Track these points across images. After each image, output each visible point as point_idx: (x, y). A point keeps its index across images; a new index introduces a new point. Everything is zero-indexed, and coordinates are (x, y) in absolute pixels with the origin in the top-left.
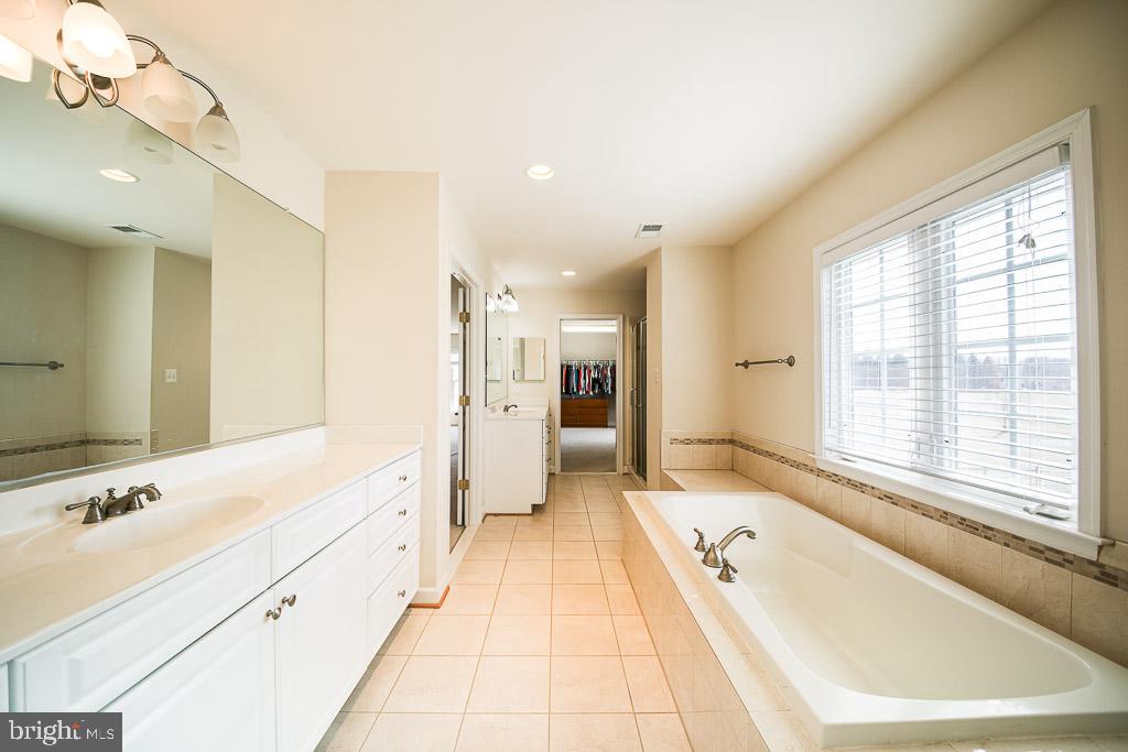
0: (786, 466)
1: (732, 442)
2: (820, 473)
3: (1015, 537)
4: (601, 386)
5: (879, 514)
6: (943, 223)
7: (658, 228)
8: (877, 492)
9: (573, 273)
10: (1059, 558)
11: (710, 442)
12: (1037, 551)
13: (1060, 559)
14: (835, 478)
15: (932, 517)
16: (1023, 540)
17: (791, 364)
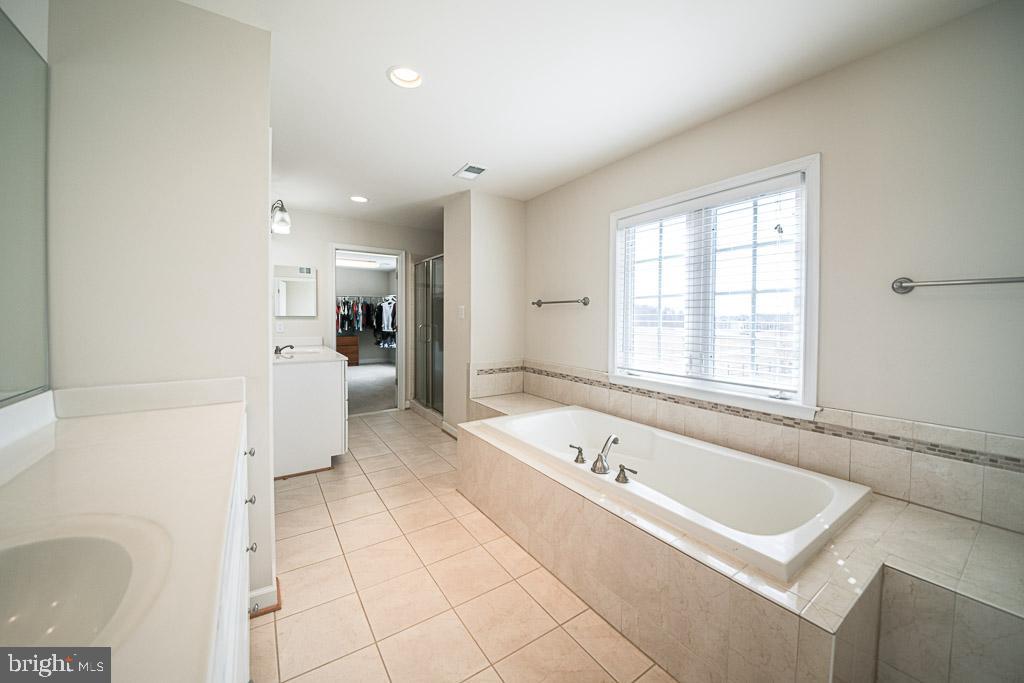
0: (580, 384)
1: (524, 368)
2: (612, 386)
3: (764, 414)
4: (351, 324)
5: (663, 410)
6: (713, 210)
7: (479, 171)
8: (661, 396)
9: (365, 200)
10: (791, 423)
11: (507, 370)
12: (778, 420)
13: (793, 423)
14: (626, 389)
15: (706, 408)
16: (769, 415)
17: (585, 304)
